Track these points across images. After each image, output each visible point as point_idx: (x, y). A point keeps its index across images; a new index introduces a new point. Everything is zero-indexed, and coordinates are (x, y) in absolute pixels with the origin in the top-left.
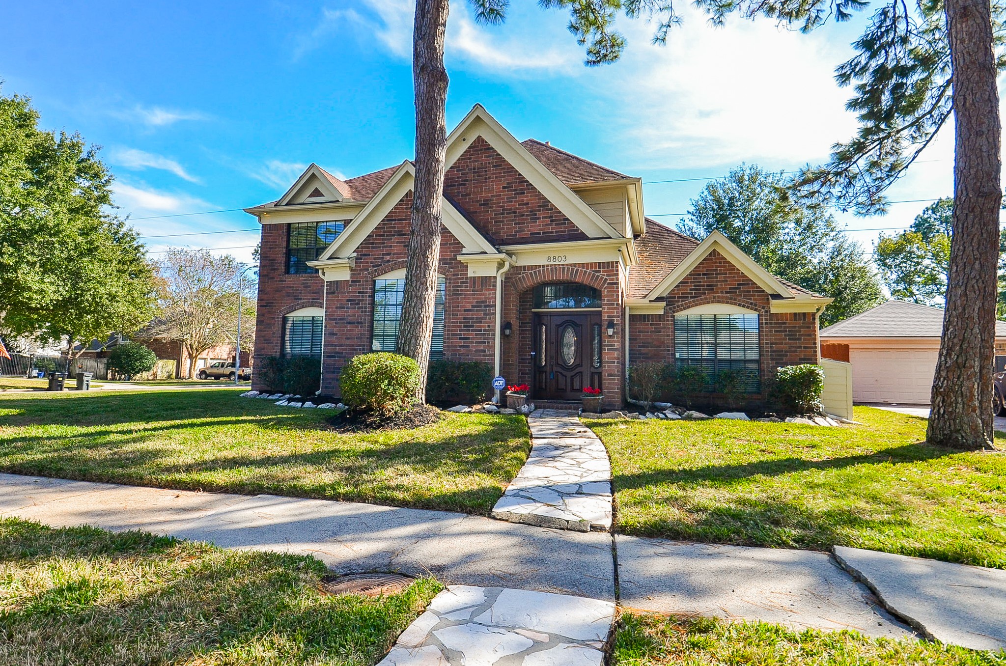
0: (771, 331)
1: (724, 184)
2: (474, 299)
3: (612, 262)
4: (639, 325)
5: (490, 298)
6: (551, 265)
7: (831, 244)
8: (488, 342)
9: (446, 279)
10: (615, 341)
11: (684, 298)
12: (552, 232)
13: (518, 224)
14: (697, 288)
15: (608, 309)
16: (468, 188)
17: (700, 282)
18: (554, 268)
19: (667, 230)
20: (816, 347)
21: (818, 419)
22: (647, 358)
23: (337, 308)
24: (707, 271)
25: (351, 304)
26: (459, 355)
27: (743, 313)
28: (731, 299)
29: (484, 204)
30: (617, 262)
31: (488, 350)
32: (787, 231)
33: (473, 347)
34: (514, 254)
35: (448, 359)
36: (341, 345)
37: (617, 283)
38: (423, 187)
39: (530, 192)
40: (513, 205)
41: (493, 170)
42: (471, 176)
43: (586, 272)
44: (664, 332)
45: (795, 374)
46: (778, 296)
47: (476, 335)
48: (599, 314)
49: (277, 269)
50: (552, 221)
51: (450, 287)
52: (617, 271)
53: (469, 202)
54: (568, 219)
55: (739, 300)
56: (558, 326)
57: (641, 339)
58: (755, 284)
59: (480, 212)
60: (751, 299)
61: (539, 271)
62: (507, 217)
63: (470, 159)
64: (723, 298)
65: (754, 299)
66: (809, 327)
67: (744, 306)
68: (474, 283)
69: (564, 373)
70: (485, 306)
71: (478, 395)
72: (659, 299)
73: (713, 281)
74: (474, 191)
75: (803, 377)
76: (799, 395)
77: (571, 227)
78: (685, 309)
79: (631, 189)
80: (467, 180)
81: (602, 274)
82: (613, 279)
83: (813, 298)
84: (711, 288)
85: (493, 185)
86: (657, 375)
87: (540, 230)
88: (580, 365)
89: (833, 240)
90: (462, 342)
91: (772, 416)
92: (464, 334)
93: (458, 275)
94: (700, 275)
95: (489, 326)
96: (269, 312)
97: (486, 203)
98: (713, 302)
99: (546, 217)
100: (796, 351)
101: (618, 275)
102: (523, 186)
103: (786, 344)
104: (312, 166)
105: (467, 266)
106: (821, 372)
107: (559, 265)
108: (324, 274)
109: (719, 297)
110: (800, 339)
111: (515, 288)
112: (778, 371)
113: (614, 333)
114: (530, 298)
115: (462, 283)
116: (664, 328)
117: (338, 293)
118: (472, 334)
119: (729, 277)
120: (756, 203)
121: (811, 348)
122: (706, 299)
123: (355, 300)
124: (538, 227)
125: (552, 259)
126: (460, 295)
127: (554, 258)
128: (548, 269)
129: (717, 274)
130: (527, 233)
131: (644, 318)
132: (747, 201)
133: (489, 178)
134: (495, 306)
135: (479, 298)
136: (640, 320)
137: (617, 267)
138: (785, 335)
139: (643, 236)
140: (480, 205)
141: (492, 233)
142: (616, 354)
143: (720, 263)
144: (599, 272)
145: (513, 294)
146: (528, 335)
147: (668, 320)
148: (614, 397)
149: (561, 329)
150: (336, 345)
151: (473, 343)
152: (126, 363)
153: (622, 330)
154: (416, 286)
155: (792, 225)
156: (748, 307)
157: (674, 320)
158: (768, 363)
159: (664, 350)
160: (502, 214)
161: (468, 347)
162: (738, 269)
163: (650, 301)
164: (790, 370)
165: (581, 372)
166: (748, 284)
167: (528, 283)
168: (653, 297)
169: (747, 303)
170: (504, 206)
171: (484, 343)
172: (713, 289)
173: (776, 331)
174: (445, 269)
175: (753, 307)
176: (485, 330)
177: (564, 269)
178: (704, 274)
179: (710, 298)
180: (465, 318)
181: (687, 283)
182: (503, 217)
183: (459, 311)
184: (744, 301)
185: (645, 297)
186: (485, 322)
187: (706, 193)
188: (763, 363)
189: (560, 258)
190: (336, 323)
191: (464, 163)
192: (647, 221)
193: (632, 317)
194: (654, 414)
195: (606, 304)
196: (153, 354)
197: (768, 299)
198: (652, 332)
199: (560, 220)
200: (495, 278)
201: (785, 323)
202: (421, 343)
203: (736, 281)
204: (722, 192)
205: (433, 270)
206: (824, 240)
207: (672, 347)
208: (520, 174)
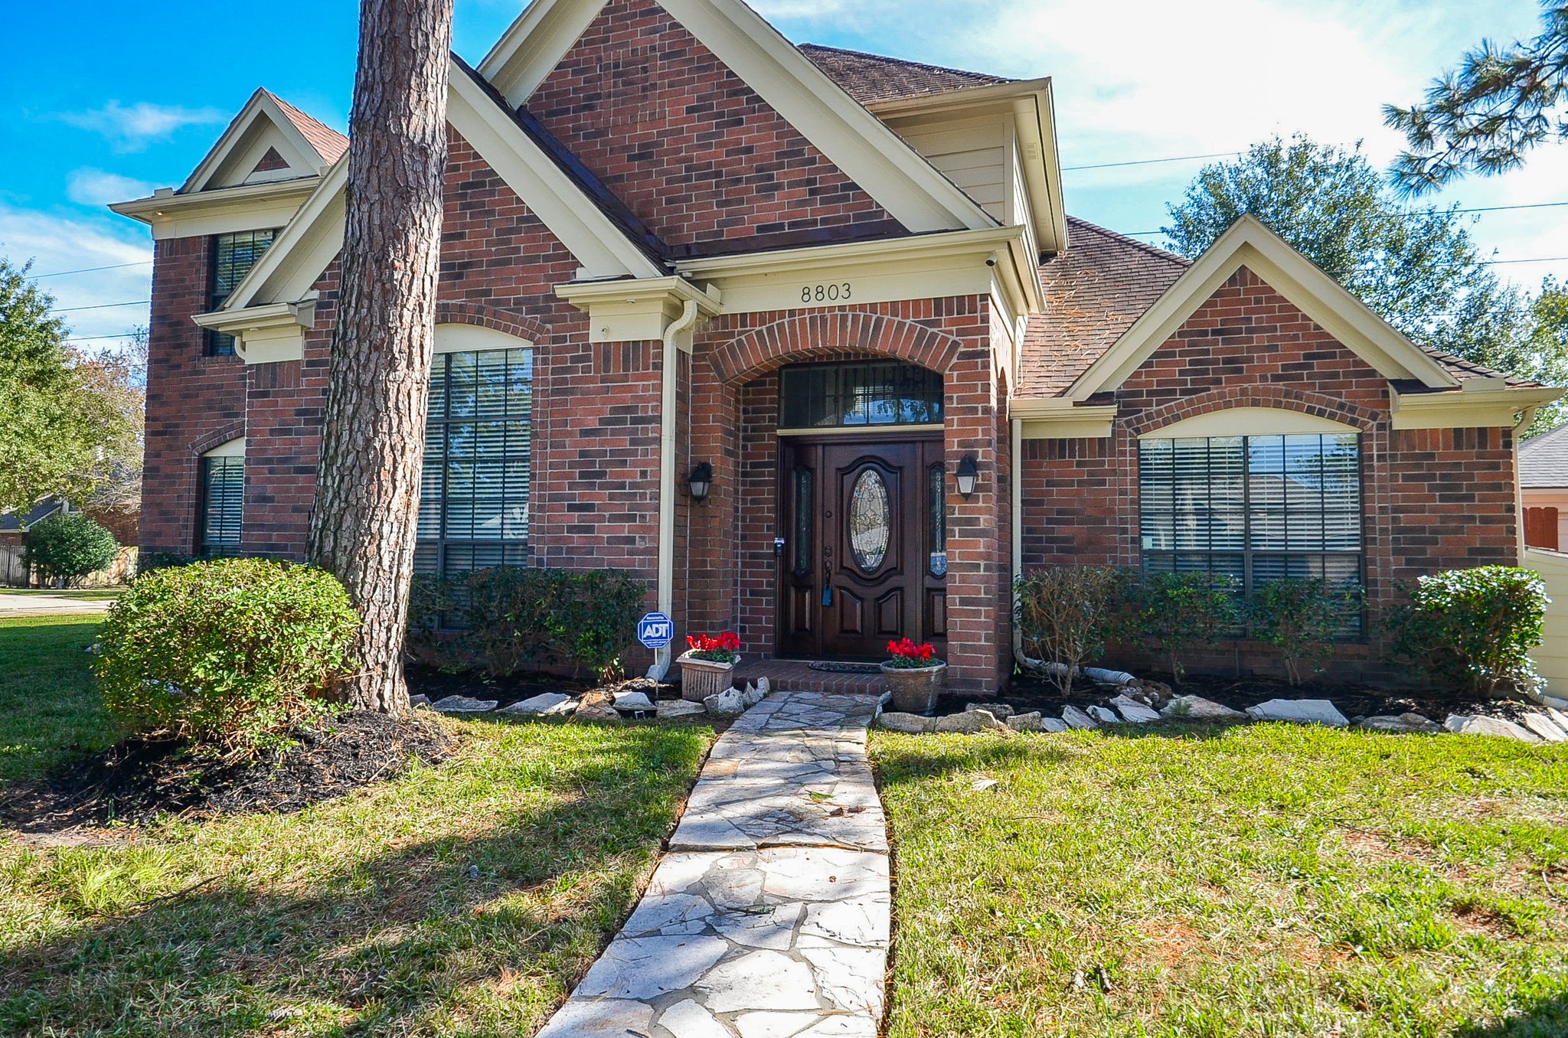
0: (1394, 478)
1: (1238, 170)
2: (604, 402)
3: (972, 297)
4: (1049, 467)
5: (643, 399)
6: (811, 310)
7: (1463, 293)
8: (643, 517)
9: (536, 350)
10: (979, 510)
11: (1164, 393)
12: (814, 222)
13: (727, 203)
14: (1199, 368)
15: (962, 422)
16: (600, 115)
17: (1207, 352)
18: (819, 318)
19: (1120, 241)
20: (1513, 520)
21: (1534, 719)
22: (1068, 551)
23: (272, 432)
24: (1224, 322)
25: (306, 422)
26: (570, 551)
27: (1320, 430)
28: (1287, 394)
29: (640, 157)
30: (985, 297)
31: (643, 538)
32: (1370, 265)
33: (604, 530)
34: (713, 281)
35: (540, 562)
36: (282, 527)
37: (986, 354)
38: (377, 52)
39: (758, 119)
40: (715, 155)
41: (662, 67)
42: (607, 85)
43: (901, 325)
44: (1112, 483)
45: (1468, 594)
46: (1413, 386)
47: (612, 497)
48: (938, 438)
49: (186, 345)
50: (812, 192)
51: (545, 372)
52: (985, 319)
53: (602, 153)
54: (854, 186)
55: (1309, 399)
56: (843, 472)
57: (1054, 502)
58: (1351, 354)
59: (632, 176)
60: (1339, 395)
61: (781, 326)
62: (698, 188)
63: (606, 40)
64: (1266, 391)
65: (1349, 395)
66: (1496, 466)
67: (1321, 413)
68: (607, 360)
69: (858, 590)
70: (635, 421)
71: (601, 662)
72: (1099, 398)
73: (1241, 350)
74: (616, 126)
75: (1490, 603)
76: (1476, 651)
77: (863, 206)
78: (1166, 422)
79: (1026, 111)
80: (598, 96)
81: (946, 330)
82: (974, 343)
83: (1508, 388)
84: (1234, 366)
85: (662, 106)
86: (1095, 602)
87: (781, 217)
88: (897, 570)
89: (1467, 282)
90: (575, 518)
91: (1405, 709)
92: (582, 496)
93: (564, 339)
94: (1205, 333)
95: (644, 474)
96: (170, 447)
97: (645, 154)
98: (1239, 404)
99: (799, 184)
100: (1459, 530)
101: (986, 330)
102: (740, 103)
103: (1432, 511)
104: (259, 94)
105: (587, 316)
106: (1540, 589)
107: (831, 309)
108: (243, 347)
109: (1255, 390)
110: (1472, 498)
111: (721, 374)
112: (1418, 586)
113: (977, 488)
114: (772, 401)
115: (574, 360)
116: (1114, 472)
117: (276, 394)
118: (600, 496)
119: (1282, 338)
120: (1305, 209)
121: (1500, 520)
122: (1222, 395)
123: (315, 412)
124: (777, 209)
125: (813, 293)
126: (571, 392)
127: (820, 291)
128: (802, 322)
129: (1250, 331)
130: (749, 226)
131: (1061, 447)
132: (1287, 204)
133: (654, 86)
134: (659, 419)
135: (617, 400)
136: (1051, 454)
137: (985, 308)
138: (1432, 488)
139: (1062, 255)
140: (631, 158)
141: (662, 230)
142: (982, 545)
143: (1258, 301)
144: (936, 323)
145: (712, 389)
146: (768, 494)
147: (1123, 453)
148: (978, 661)
149: (848, 479)
150: (272, 528)
151: (602, 519)
152: (57, 554)
153: (1001, 479)
154: (357, 354)
155: (1380, 255)
156: (1332, 416)
157: (1138, 453)
158: (1387, 564)
159: (1114, 530)
160: (687, 179)
161: (590, 529)
162: (1305, 317)
163: (1076, 404)
164: (1453, 580)
165: (901, 589)
166: (1333, 355)
167: (752, 358)
168: (1084, 392)
169: (1330, 404)
170: (690, 159)
171: (632, 518)
172: (1240, 370)
173: (1406, 478)
174: (531, 325)
175: (1344, 414)
176: (633, 485)
177: (844, 318)
178: (1215, 332)
179: (1231, 394)
180: (583, 454)
181: (1173, 354)
182: (688, 189)
183: (570, 434)
184: (1320, 401)
185: (1062, 394)
186: (634, 464)
187: (1199, 189)
188: (1373, 562)
189: (833, 291)
190: (271, 471)
191: (592, 51)
192: (1071, 222)
193: (1031, 448)
194: (1083, 710)
195: (956, 411)
196: (109, 537)
197: (1386, 394)
198: (1081, 483)
199: (835, 188)
200: (659, 344)
201: (1431, 456)
202: (375, 526)
203: (1299, 347)
204: (1232, 186)
205: (411, 305)
206: (1447, 285)
207: (1133, 522)
208: (731, 74)
